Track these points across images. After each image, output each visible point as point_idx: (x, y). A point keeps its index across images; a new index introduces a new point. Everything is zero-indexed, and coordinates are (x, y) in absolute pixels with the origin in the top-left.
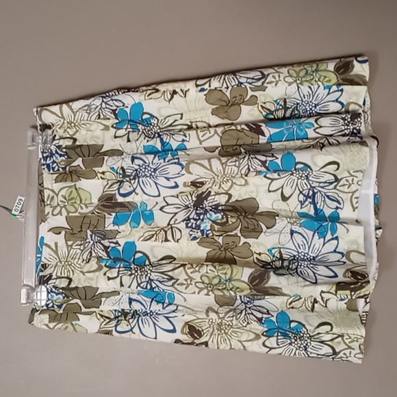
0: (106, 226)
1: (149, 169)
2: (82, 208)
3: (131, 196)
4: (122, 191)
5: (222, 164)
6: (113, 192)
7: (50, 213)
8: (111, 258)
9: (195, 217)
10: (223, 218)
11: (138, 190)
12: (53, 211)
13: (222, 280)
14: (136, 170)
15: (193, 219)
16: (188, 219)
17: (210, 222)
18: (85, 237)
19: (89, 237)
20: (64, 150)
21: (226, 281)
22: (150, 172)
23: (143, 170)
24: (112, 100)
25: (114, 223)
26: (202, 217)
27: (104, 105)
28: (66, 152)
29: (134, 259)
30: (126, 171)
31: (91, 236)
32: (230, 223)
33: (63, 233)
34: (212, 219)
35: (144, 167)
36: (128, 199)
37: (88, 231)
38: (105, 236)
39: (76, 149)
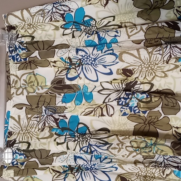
0: (56, 103)
1: (90, 59)
2: (39, 89)
3: (76, 80)
4: (69, 76)
5: (149, 53)
6: (63, 77)
7: (15, 93)
8: (60, 128)
9: (125, 97)
10: (147, 97)
11: (82, 75)
12: (17, 92)
13: (148, 145)
14: (80, 59)
15: (124, 98)
16: (120, 98)
17: (137, 100)
18: (41, 112)
19: (44, 111)
20: (25, 45)
21: (152, 145)
22: (91, 61)
23: (86, 60)
24: (61, 5)
25: (63, 101)
26: (130, 96)
27: (54, 10)
28: (26, 47)
29: (77, 129)
30: (72, 60)
31: (45, 111)
32: (154, 101)
33: (24, 108)
34: (139, 98)
35: (86, 57)
36: (74, 82)
37: (43, 107)
38: (55, 111)
39: (34, 44)
